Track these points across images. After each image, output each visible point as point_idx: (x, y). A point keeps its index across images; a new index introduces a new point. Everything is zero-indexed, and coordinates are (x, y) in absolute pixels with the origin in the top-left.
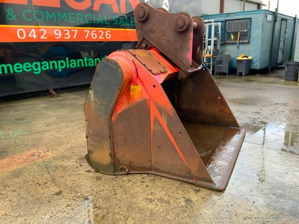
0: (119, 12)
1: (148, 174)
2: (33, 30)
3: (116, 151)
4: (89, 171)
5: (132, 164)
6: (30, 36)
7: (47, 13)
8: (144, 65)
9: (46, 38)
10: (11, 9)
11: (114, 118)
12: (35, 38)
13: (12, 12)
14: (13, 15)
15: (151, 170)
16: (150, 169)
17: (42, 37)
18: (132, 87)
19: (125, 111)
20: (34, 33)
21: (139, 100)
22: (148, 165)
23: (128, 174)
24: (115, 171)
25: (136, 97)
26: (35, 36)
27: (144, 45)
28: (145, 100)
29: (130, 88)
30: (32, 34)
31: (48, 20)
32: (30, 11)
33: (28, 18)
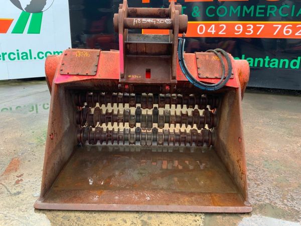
2: (213, 26)
6: (209, 31)
7: (232, 8)
9: (225, 33)
10: (197, 7)
14: (198, 12)
17: (220, 33)
26: (213, 31)
31: (230, 15)
32: (214, 8)
33: (211, 14)
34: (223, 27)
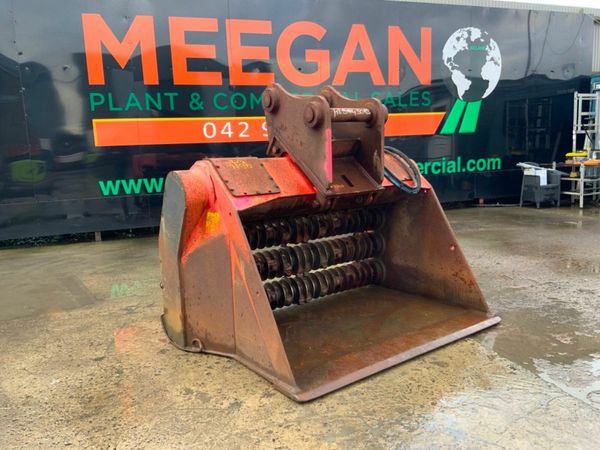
0: (384, 84)
1: (231, 358)
2: (228, 124)
3: (188, 313)
4: (164, 341)
5: (209, 337)
6: (223, 132)
7: (252, 96)
8: (226, 182)
9: (248, 136)
10: (197, 95)
11: (184, 261)
12: (230, 136)
13: (199, 97)
14: (199, 101)
15: (234, 353)
16: (234, 350)
17: (241, 135)
18: (209, 214)
19: (198, 251)
20: (230, 129)
21: (216, 235)
22: (230, 344)
23: (201, 352)
24: (186, 344)
25: (212, 230)
26: (230, 133)
27: (274, 150)
28: (224, 236)
29: (206, 215)
30: (227, 130)
31: (252, 107)
32: (225, 95)
33: (222, 106)
34: (244, 126)
